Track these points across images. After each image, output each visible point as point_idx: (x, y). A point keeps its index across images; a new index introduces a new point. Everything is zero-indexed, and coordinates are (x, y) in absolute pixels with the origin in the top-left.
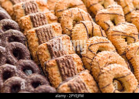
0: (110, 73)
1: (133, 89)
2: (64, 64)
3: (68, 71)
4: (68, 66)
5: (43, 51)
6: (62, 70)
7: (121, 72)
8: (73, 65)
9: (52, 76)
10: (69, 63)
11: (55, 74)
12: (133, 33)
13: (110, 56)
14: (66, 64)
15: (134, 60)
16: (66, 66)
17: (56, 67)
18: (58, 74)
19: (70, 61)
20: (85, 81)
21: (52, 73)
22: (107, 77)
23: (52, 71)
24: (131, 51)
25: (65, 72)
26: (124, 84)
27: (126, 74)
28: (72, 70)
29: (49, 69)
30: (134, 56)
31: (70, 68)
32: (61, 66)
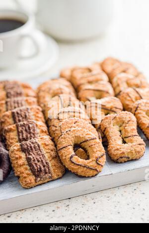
0: (69, 134)
1: (97, 155)
2: (24, 128)
3: (27, 136)
4: (28, 131)
5: (6, 118)
6: (20, 134)
7: (82, 135)
8: (34, 130)
9: (9, 141)
10: (29, 127)
11: (12, 139)
12: (115, 106)
13: (76, 122)
14: (26, 128)
15: (108, 131)
16: (26, 130)
17: (15, 133)
18: (16, 139)
19: (31, 126)
20: (43, 144)
21: (9, 138)
22: (65, 138)
23: (9, 136)
24: (105, 121)
25: (22, 136)
26: (88, 151)
27: (89, 138)
28: (32, 135)
29: (8, 134)
30: (108, 126)
31: (30, 133)
32: (20, 130)
